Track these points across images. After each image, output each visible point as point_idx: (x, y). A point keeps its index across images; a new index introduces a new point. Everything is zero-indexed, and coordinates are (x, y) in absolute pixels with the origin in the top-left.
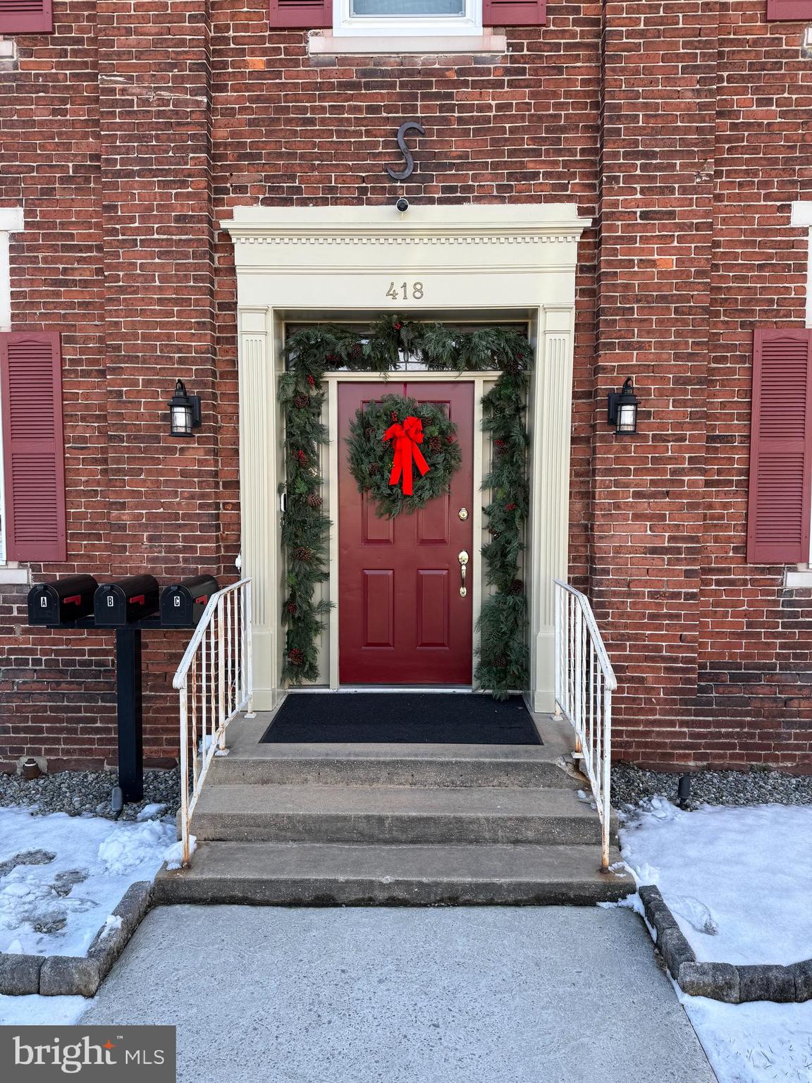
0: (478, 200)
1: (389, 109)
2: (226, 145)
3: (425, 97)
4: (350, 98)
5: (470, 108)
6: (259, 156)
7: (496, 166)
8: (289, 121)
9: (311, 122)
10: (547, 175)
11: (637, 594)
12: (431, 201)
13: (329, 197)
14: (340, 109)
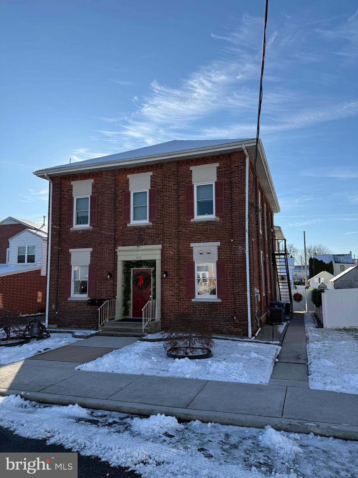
0: (149, 245)
1: (137, 233)
2: (117, 239)
3: (142, 231)
4: (133, 232)
5: (148, 232)
6: (121, 240)
7: (151, 240)
8: (125, 235)
9: (128, 235)
10: (158, 241)
11: (169, 302)
12: (143, 245)
13: (130, 245)
14: (131, 233)
